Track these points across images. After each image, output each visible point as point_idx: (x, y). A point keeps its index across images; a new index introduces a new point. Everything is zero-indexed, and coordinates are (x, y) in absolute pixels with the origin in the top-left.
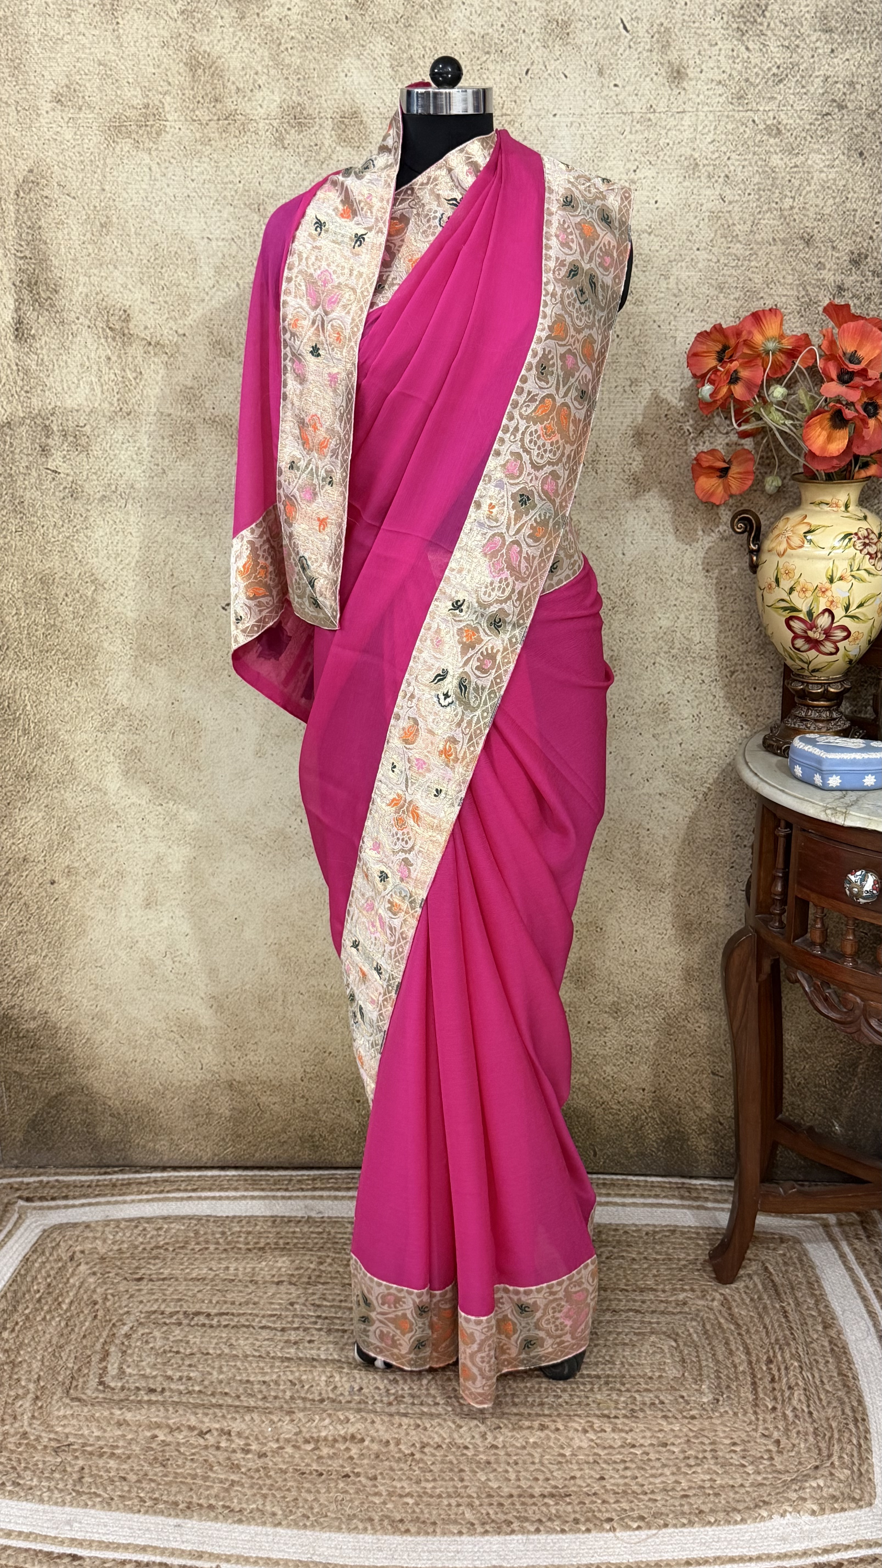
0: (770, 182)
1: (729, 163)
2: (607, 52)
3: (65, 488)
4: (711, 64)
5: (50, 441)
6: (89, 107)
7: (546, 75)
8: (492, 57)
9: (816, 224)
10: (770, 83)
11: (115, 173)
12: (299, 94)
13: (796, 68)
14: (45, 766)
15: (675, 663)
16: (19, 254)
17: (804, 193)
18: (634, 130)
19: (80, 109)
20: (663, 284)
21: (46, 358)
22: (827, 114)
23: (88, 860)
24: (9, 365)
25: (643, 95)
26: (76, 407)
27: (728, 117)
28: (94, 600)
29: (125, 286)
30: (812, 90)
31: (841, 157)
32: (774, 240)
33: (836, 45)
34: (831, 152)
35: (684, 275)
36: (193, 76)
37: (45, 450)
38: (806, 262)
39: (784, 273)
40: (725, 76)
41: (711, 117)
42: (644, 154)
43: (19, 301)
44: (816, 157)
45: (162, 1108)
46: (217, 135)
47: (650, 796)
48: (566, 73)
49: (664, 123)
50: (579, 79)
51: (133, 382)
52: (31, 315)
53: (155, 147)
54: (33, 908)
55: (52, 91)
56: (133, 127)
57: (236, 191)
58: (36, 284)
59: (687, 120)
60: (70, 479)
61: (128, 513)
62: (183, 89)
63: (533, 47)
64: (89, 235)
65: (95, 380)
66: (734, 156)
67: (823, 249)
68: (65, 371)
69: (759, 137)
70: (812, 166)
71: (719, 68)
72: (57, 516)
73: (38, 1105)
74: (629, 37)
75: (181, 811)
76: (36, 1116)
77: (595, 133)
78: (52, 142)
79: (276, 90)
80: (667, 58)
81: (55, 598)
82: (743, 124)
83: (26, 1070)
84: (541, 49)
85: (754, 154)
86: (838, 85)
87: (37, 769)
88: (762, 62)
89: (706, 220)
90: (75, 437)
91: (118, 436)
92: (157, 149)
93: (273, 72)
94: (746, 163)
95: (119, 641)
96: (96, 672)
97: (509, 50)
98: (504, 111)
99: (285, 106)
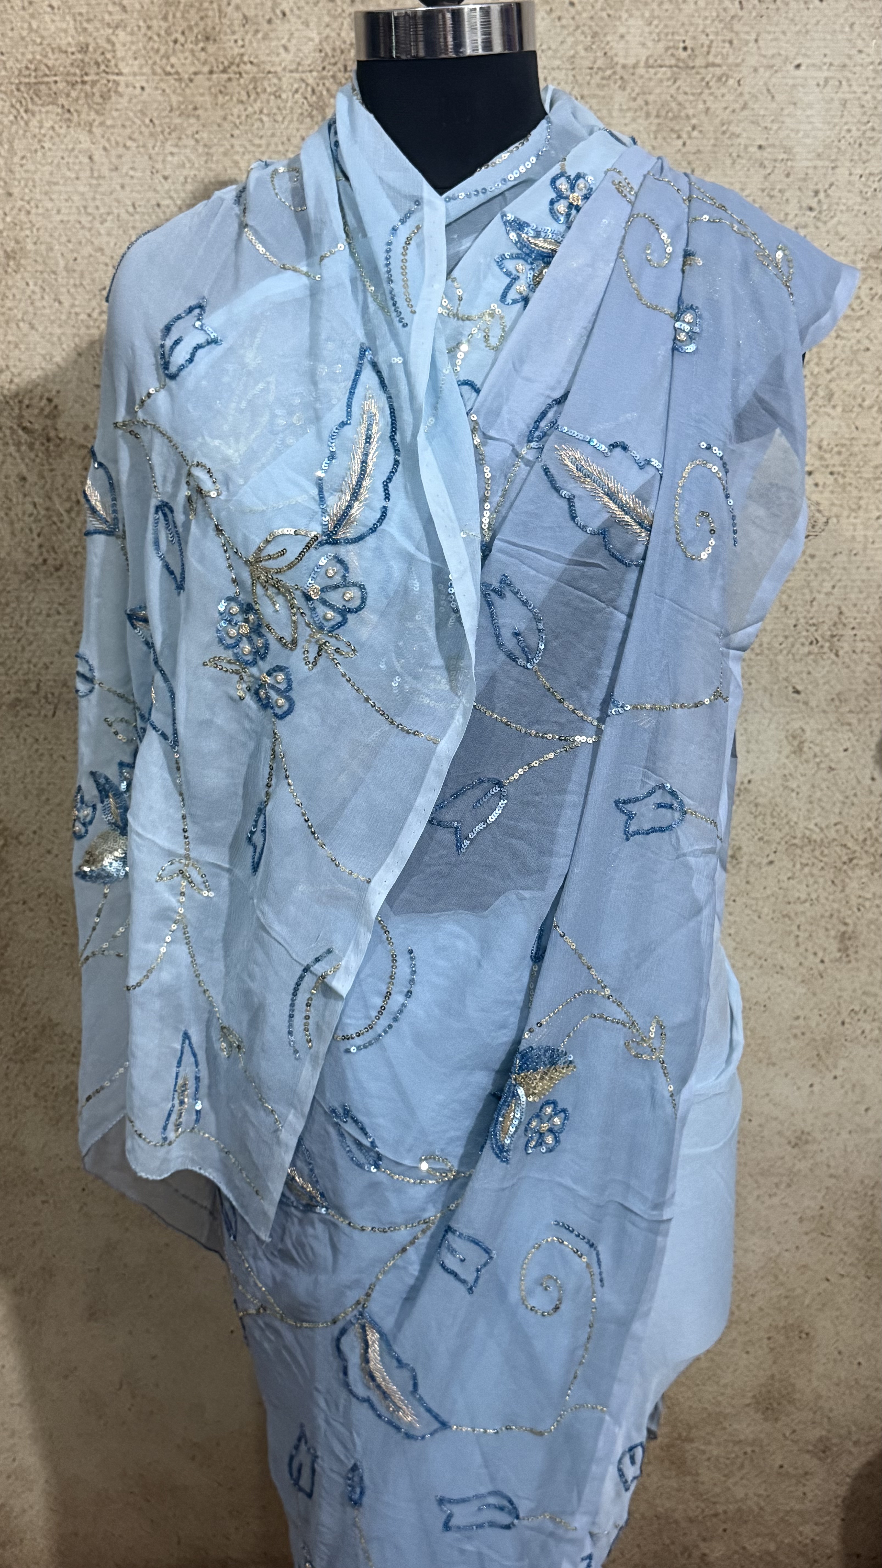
11: (30, 166)
46: (208, 98)
53: (99, 120)
56: (61, 86)
62: (147, 17)
77: (865, 99)
92: (102, 124)
98: (711, 59)
99: (328, 49)
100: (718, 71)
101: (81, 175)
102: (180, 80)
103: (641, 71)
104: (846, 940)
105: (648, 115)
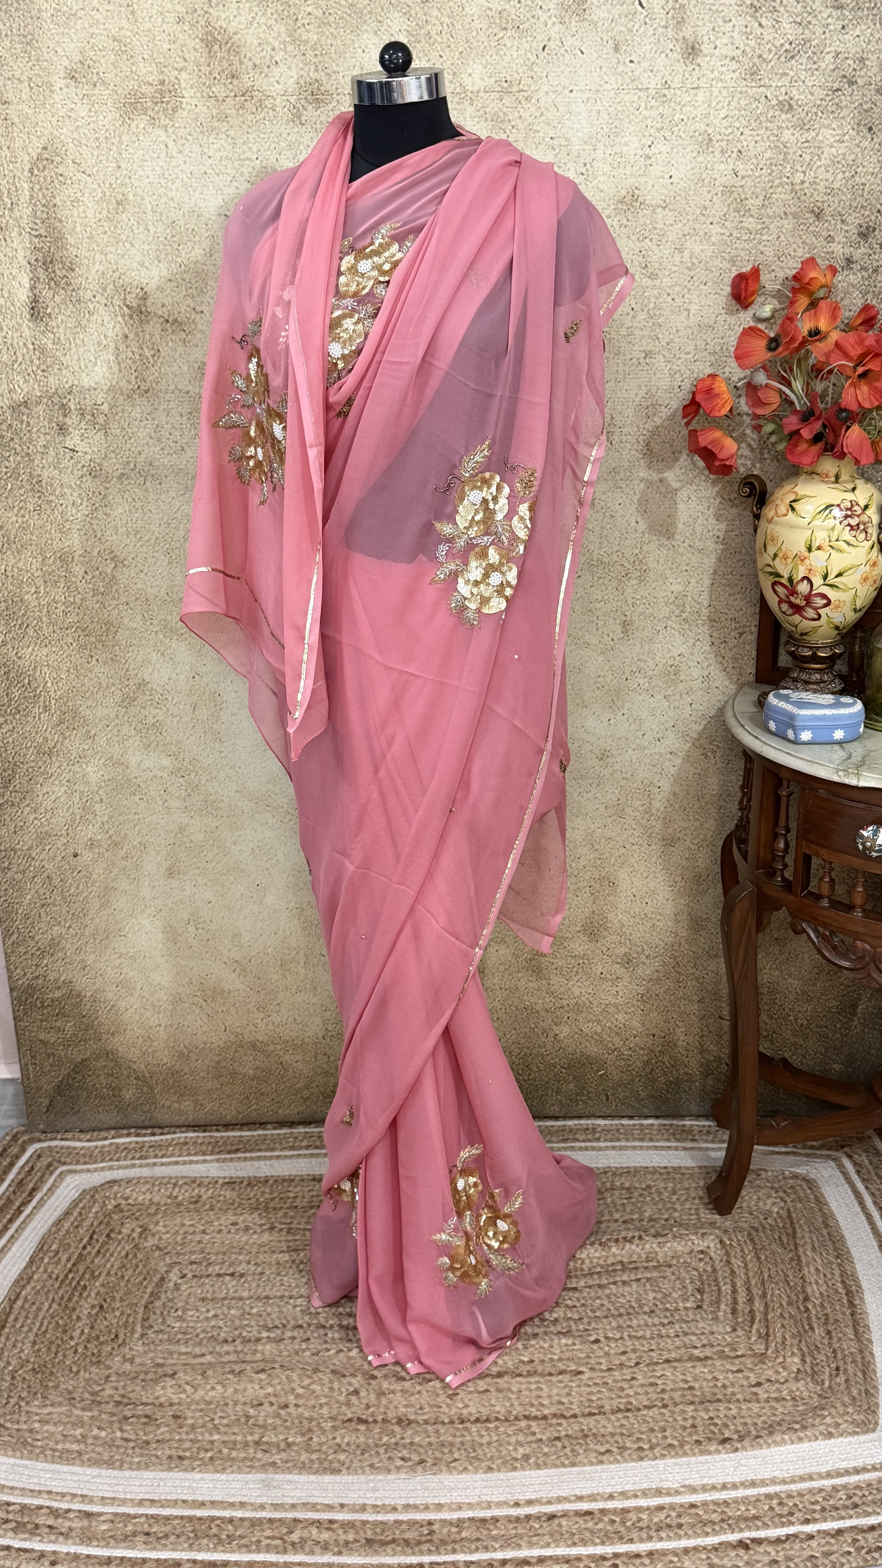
0: (781, 157)
1: (742, 138)
2: (623, 29)
3: (84, 466)
4: (725, 40)
5: (68, 421)
6: (104, 83)
7: (562, 51)
8: (509, 34)
9: (826, 198)
10: (782, 59)
11: (131, 151)
12: (317, 70)
13: (808, 44)
14: (67, 741)
15: (686, 627)
16: (33, 233)
17: (814, 168)
18: (649, 105)
19: (95, 85)
20: (677, 258)
21: (62, 337)
22: (838, 90)
23: (111, 832)
24: (25, 344)
25: (658, 71)
26: (94, 386)
27: (741, 93)
28: (114, 577)
29: (142, 264)
30: (823, 66)
31: (851, 132)
32: (785, 214)
33: (846, 22)
34: (841, 127)
35: (697, 249)
36: (209, 52)
37: (62, 429)
38: (816, 235)
39: (795, 246)
40: (739, 52)
41: (724, 93)
42: (659, 130)
43: (35, 280)
44: (828, 132)
45: (186, 1070)
46: (234, 111)
47: (661, 755)
48: (583, 49)
49: (679, 99)
50: (595, 55)
51: (151, 360)
52: (47, 294)
53: (171, 123)
54: (56, 881)
55: (66, 68)
56: (149, 104)
57: (253, 168)
58: (51, 262)
59: (701, 97)
60: (89, 457)
61: (147, 490)
62: (198, 65)
63: (550, 23)
64: (105, 213)
65: (112, 358)
66: (747, 132)
67: (833, 222)
68: (82, 349)
69: (771, 113)
70: (822, 141)
71: (732, 44)
72: (75, 494)
73: (64, 1072)
74: (645, 13)
75: (203, 782)
76: (61, 1082)
77: (610, 110)
78: (66, 119)
79: (294, 66)
80: (681, 34)
81: (74, 576)
82: (756, 99)
83: (52, 1037)
84: (558, 26)
85: (767, 129)
86: (849, 61)
87: (59, 745)
88: (775, 38)
89: (720, 195)
90: (93, 415)
91: (136, 413)
92: (173, 126)
93: (290, 48)
94: (759, 138)
95: (140, 617)
96: (117, 648)
97: (526, 26)
98: (521, 87)
99: (302, 83)
100: (526, 94)
101: (161, 156)
102: (218, 101)
103: (482, 94)
104: (626, 625)
105: (486, 120)
